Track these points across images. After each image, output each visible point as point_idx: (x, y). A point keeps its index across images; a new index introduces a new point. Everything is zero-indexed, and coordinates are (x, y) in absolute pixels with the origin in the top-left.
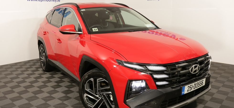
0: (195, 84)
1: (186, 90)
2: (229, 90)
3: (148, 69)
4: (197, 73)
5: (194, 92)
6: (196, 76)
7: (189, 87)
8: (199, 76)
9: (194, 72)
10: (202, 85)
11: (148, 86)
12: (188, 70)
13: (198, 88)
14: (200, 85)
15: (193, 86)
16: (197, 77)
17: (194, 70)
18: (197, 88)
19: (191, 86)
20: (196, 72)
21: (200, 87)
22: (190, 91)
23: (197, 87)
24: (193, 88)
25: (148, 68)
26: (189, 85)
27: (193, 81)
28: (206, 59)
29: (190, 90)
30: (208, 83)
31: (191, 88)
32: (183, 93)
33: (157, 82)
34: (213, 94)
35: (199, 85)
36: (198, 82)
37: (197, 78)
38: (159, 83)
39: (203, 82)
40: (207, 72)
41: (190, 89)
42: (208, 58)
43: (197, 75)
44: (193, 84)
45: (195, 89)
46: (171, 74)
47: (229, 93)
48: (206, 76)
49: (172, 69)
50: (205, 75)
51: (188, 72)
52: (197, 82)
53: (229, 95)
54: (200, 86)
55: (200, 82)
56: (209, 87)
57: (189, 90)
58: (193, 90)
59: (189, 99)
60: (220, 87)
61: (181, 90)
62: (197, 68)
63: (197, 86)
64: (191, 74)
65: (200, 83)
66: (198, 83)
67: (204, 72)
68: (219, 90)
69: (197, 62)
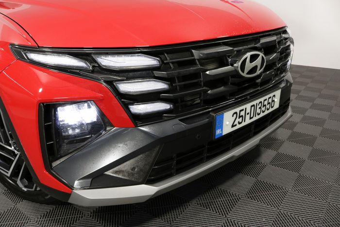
0: (254, 105)
1: (228, 123)
2: (324, 115)
3: (100, 66)
4: (258, 76)
5: (253, 127)
6: (256, 85)
7: (235, 115)
8: (262, 84)
9: (248, 74)
10: (272, 107)
11: (106, 120)
12: (232, 65)
13: (262, 115)
14: (268, 106)
15: (248, 111)
16: (259, 88)
17: (249, 66)
18: (258, 117)
19: (241, 111)
20: (256, 72)
21: (267, 112)
22: (238, 126)
23: (259, 114)
24: (248, 117)
25: (98, 64)
26: (237, 110)
27: (248, 97)
28: (282, 40)
29: (239, 123)
30: (285, 103)
31: (242, 116)
32: (218, 132)
33: (132, 104)
34: (294, 125)
35: (263, 109)
36: (262, 99)
37: (258, 90)
38: (139, 109)
39: (273, 101)
40: (284, 74)
41: (240, 120)
42: (286, 39)
43: (259, 81)
44: (248, 106)
45: (254, 119)
46: (178, 77)
47: (326, 120)
48: (283, 85)
49: (181, 64)
50: (280, 83)
51: (232, 71)
52: (258, 101)
53: (325, 126)
54: (268, 109)
55: (266, 100)
56: (288, 111)
57: (236, 123)
58: (248, 121)
59: (238, 147)
60: (306, 110)
61: (211, 126)
62: (258, 62)
63: (258, 111)
64: (243, 77)
65: (266, 103)
66: (261, 102)
67: (276, 75)
68: (306, 115)
69: (258, 45)
